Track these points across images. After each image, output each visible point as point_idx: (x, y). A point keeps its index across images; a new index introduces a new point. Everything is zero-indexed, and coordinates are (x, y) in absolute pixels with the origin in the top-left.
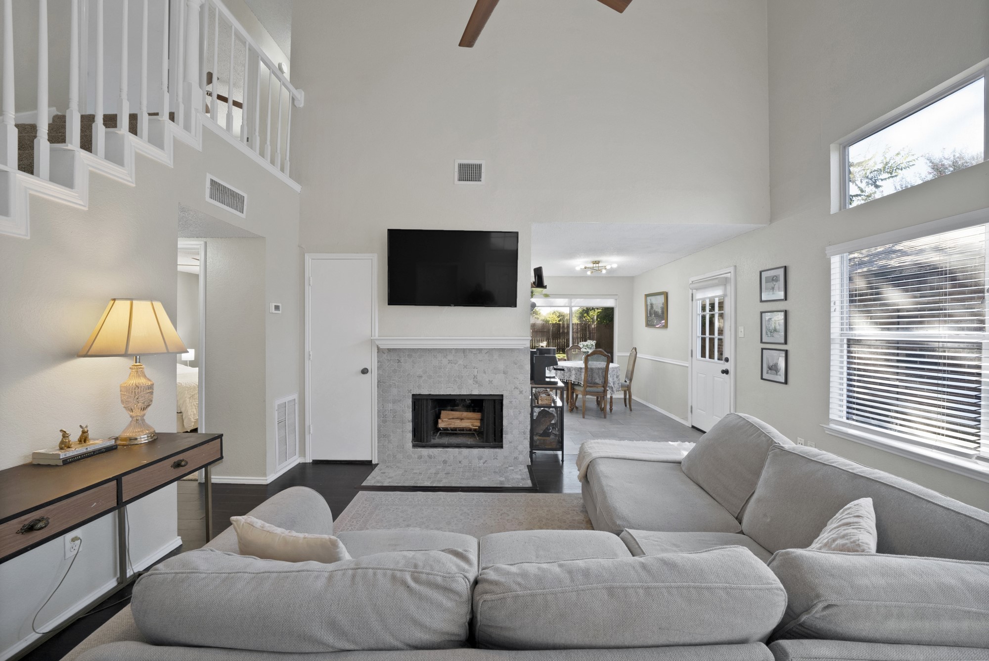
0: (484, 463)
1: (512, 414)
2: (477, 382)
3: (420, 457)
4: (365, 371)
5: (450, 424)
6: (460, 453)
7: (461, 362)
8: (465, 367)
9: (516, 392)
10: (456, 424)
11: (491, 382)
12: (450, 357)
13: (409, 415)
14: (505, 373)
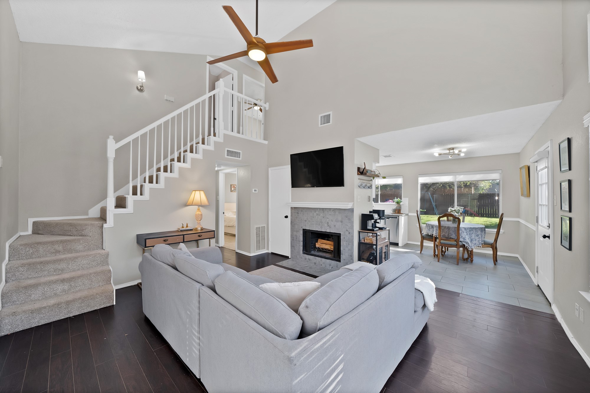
0: (332, 268)
1: (345, 244)
2: (329, 226)
3: (305, 259)
4: (286, 217)
5: (321, 246)
6: (321, 260)
7: (321, 215)
8: (324, 217)
9: (347, 233)
10: (323, 246)
11: (335, 226)
12: (317, 212)
13: (301, 238)
14: (341, 222)
